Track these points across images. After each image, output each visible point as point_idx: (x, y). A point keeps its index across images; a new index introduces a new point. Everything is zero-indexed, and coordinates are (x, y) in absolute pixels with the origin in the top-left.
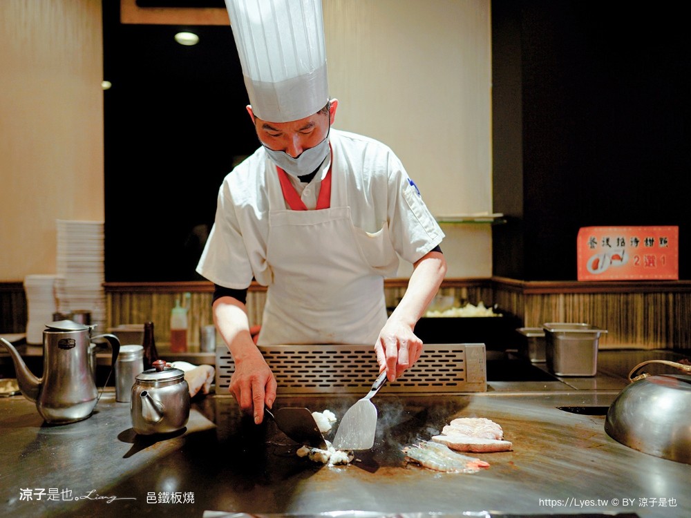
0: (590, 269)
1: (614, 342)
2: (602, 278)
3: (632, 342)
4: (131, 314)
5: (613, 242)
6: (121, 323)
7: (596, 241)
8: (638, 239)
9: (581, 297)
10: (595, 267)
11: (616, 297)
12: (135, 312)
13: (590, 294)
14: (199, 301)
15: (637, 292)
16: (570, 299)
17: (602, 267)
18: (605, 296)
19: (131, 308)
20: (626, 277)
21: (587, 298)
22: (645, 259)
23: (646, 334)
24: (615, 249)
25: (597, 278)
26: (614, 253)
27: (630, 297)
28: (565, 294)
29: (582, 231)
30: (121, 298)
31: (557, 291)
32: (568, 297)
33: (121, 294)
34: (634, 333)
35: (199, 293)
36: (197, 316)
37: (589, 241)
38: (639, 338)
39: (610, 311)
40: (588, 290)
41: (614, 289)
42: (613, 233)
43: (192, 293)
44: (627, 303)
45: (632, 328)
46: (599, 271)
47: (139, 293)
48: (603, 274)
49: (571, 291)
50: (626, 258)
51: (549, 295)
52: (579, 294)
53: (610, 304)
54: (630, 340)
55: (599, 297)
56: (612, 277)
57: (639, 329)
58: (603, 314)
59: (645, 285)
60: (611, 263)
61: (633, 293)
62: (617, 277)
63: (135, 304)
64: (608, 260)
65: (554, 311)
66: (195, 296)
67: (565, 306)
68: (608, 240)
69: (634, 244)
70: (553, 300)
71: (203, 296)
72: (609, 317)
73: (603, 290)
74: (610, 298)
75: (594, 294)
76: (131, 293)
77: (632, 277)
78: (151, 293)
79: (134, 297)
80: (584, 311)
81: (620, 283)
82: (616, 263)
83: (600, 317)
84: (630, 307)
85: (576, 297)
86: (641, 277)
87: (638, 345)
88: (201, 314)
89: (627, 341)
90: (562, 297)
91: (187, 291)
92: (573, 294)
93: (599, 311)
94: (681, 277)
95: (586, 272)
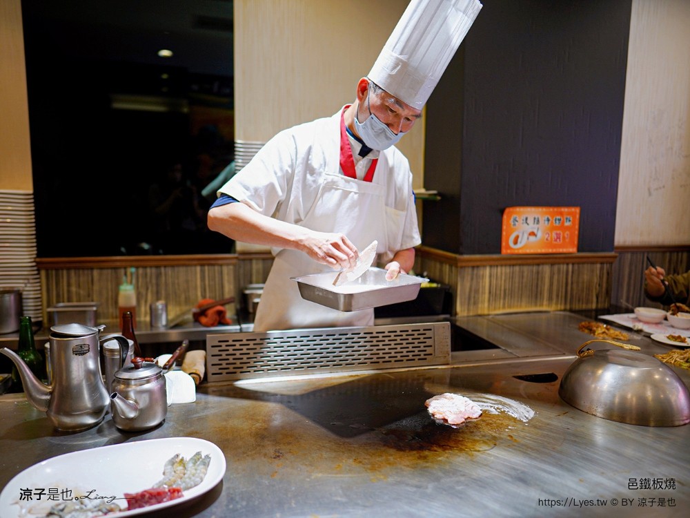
0: (511, 244)
1: (526, 306)
2: (521, 251)
3: (540, 306)
4: (69, 291)
5: (530, 221)
6: (58, 302)
7: (517, 219)
8: (550, 218)
9: (504, 268)
10: (516, 242)
11: (530, 268)
12: (74, 289)
13: (510, 265)
14: (146, 274)
15: (546, 264)
16: (494, 270)
17: (521, 243)
18: (522, 267)
19: (69, 285)
20: (539, 251)
21: (507, 270)
22: (554, 236)
23: (550, 299)
24: (532, 227)
25: (516, 252)
26: (530, 230)
27: (541, 267)
28: (491, 266)
29: (507, 210)
30: (57, 276)
31: (484, 263)
32: (493, 268)
33: (57, 270)
34: (542, 299)
35: (145, 267)
36: (143, 291)
37: (512, 220)
38: (545, 302)
39: (525, 280)
40: (508, 262)
41: (529, 261)
42: (531, 213)
43: (137, 267)
44: (538, 273)
45: (541, 294)
46: (519, 246)
47: (76, 268)
48: (520, 248)
49: (497, 263)
50: (539, 234)
51: (478, 267)
52: (502, 266)
53: (525, 274)
54: (538, 304)
55: (517, 268)
56: (528, 251)
57: (546, 294)
58: (519, 282)
59: (556, 258)
60: (528, 238)
61: (543, 264)
62: (532, 251)
63: (73, 280)
64: (526, 236)
65: (481, 281)
66: (141, 271)
67: (490, 276)
68: (527, 219)
69: (546, 222)
70: (481, 271)
71: (148, 270)
72: (524, 284)
73: (520, 262)
74: (525, 268)
75: (513, 265)
76: (69, 269)
77: (543, 251)
78: (92, 269)
79: (72, 273)
80: (505, 281)
82: (532, 238)
83: (517, 285)
84: (540, 276)
85: (499, 269)
86: (550, 251)
87: (544, 308)
88: (147, 289)
89: (536, 305)
90: (488, 270)
91: (131, 266)
92: (497, 266)
93: (517, 280)
94: (579, 250)
95: (508, 247)
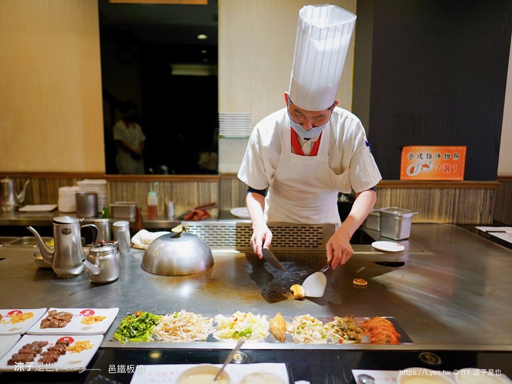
0: (408, 173)
1: (420, 219)
2: (415, 179)
3: (431, 219)
4: (122, 195)
5: (424, 156)
6: (116, 201)
7: (413, 155)
8: (440, 154)
9: (402, 190)
10: (412, 171)
11: (424, 191)
12: (125, 194)
13: (407, 188)
14: (164, 187)
15: (437, 188)
16: (394, 191)
17: (416, 172)
18: (417, 190)
19: (122, 191)
20: (431, 179)
21: (405, 191)
22: (444, 167)
23: (440, 214)
24: (425, 161)
25: (412, 179)
26: (424, 163)
27: (432, 190)
28: (392, 188)
29: (405, 148)
30: (116, 185)
31: (386, 186)
33: (116, 182)
34: (433, 214)
35: (164, 182)
36: (163, 196)
37: (409, 155)
38: (435, 217)
39: (419, 199)
40: (406, 186)
41: (423, 186)
42: (425, 150)
43: (160, 182)
44: (430, 194)
45: (432, 210)
46: (414, 174)
47: (127, 182)
48: (416, 176)
49: (396, 186)
50: (431, 166)
51: (381, 188)
52: (400, 188)
53: (419, 195)
54: (430, 217)
55: (413, 191)
56: (421, 179)
57: (436, 210)
58: (414, 201)
59: (445, 184)
60: (422, 169)
61: (434, 188)
62: (425, 179)
63: (124, 188)
64: (420, 167)
65: (384, 199)
66: (162, 184)
67: (391, 196)
68: (421, 155)
69: (437, 158)
70: (384, 192)
71: (166, 184)
72: (418, 203)
73: (415, 186)
74: (419, 191)
75: (410, 188)
76: (122, 182)
77: (434, 179)
78: (134, 182)
79: (124, 184)
80: (403, 199)
81: (427, 182)
82: (425, 169)
83: (412, 203)
84: (431, 197)
85: (398, 190)
86: (440, 179)
87: (435, 221)
88: (165, 195)
89: (428, 218)
90: (389, 190)
91: (156, 181)
92: (397, 188)
93: (412, 199)
94: (465, 179)
95: (406, 175)
